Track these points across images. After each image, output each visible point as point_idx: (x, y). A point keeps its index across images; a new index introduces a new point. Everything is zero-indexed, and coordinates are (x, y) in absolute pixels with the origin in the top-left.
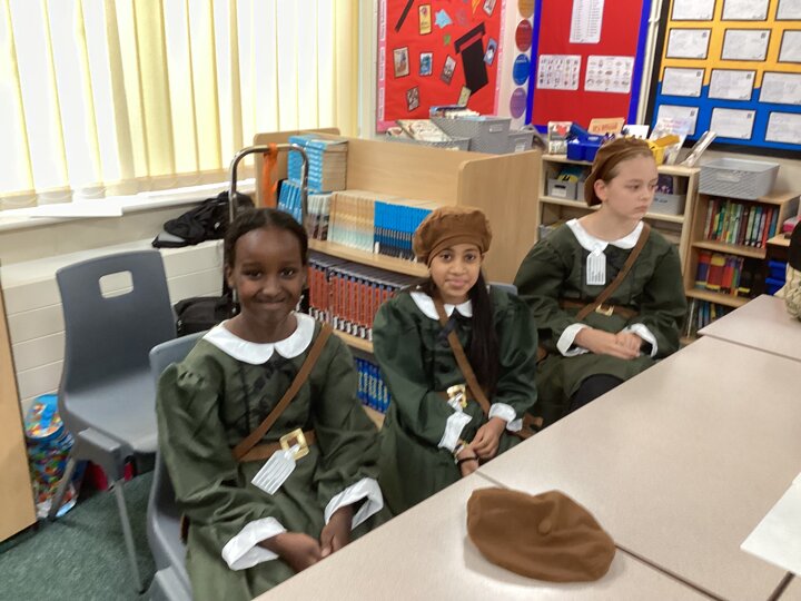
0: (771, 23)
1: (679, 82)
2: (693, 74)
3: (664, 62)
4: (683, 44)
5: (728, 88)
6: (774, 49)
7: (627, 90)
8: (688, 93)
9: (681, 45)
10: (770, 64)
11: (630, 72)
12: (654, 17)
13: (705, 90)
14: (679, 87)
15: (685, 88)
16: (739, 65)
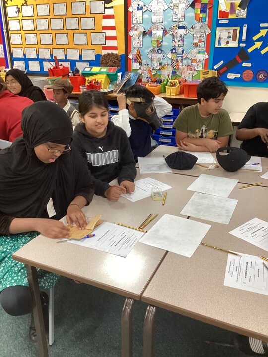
0: (36, 32)
1: (18, 53)
2: (20, 50)
3: (12, 46)
4: (16, 39)
5: (30, 54)
6: (39, 40)
7: (4, 56)
8: (20, 56)
9: (14, 40)
10: (39, 45)
11: (3, 50)
12: (5, 31)
13: (25, 55)
14: (17, 54)
15: (19, 55)
16: (31, 46)
